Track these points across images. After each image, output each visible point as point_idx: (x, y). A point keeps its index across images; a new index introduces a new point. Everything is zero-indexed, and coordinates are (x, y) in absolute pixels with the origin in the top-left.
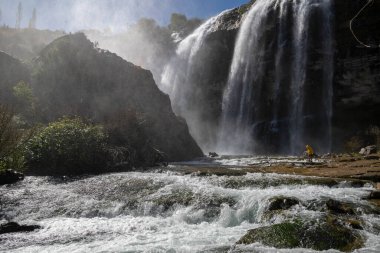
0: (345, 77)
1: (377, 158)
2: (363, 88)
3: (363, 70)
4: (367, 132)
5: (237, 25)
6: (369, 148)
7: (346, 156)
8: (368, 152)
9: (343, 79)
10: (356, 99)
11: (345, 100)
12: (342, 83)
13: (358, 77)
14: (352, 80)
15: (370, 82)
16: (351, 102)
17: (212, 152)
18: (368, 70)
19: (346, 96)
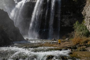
0: (63, 19)
1: (69, 41)
2: (67, 23)
3: (67, 18)
4: (67, 34)
5: (35, 1)
6: (68, 38)
7: (63, 40)
8: (68, 39)
9: (62, 20)
10: (65, 25)
11: (63, 25)
12: (62, 21)
13: (66, 20)
14: (64, 20)
15: (68, 22)
16: (64, 26)
17: (27, 38)
18: (68, 18)
19: (63, 24)
